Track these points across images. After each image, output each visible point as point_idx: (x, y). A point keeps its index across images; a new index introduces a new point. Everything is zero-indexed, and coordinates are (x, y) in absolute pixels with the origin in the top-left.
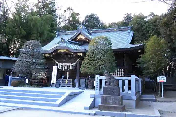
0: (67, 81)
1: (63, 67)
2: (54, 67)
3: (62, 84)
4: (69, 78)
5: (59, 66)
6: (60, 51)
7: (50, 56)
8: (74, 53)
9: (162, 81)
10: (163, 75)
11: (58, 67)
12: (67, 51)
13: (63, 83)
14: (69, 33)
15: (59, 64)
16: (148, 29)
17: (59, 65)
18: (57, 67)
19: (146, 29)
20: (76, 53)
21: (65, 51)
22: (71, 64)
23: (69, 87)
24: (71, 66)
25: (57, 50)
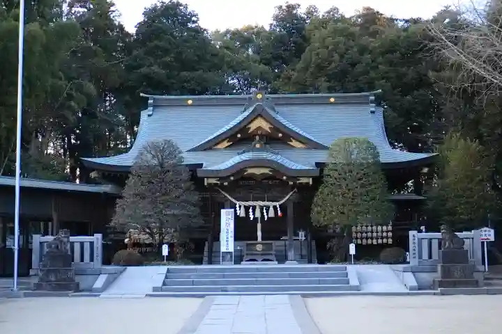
0: (259, 248)
1: (251, 210)
2: (223, 211)
3: (247, 254)
4: (263, 239)
5: (238, 209)
6: (250, 171)
7: (222, 184)
8: (290, 178)
9: (486, 238)
10: (487, 226)
11: (235, 211)
12: (270, 171)
13: (248, 252)
14: (190, 102)
15: (238, 203)
16: (373, 74)
17: (237, 206)
18: (233, 210)
19: (368, 73)
20: (296, 178)
21: (266, 171)
22: (271, 204)
23: (268, 260)
24: (271, 209)
25: (243, 170)
